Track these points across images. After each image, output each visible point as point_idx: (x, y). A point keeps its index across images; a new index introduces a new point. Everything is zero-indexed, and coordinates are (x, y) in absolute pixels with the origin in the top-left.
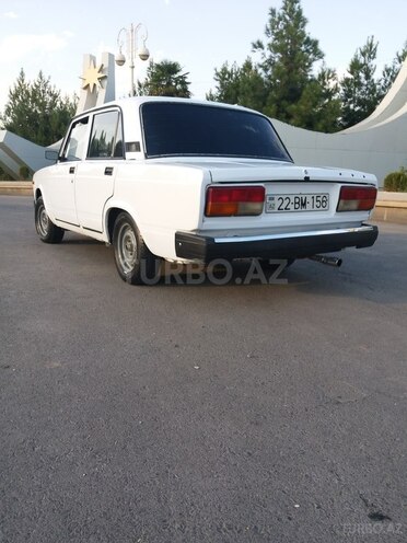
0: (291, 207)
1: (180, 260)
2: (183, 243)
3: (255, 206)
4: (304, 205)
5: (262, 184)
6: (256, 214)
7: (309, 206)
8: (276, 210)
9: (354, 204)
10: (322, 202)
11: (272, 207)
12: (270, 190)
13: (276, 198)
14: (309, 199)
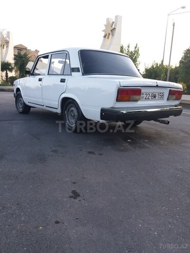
0: (150, 98)
1: (102, 121)
2: (105, 113)
3: (137, 97)
4: (155, 97)
5: (140, 88)
6: (136, 101)
7: (157, 98)
8: (144, 99)
9: (174, 97)
10: (162, 96)
11: (143, 98)
12: (143, 90)
13: (145, 94)
14: (157, 95)
